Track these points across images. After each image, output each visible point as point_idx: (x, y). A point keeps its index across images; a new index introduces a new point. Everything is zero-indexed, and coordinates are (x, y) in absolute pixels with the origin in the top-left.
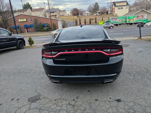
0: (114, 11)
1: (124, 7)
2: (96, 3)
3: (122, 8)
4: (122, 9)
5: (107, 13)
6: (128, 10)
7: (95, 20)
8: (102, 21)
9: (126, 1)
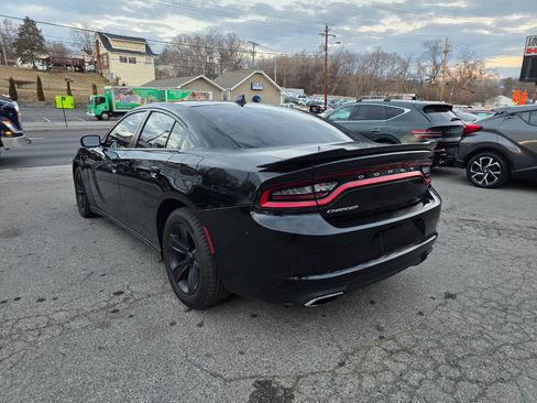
0: (108, 67)
1: (138, 58)
2: (29, 23)
3: (133, 61)
4: (135, 62)
5: (82, 70)
6: (151, 69)
7: (35, 86)
8: (70, 94)
9: (144, 40)
